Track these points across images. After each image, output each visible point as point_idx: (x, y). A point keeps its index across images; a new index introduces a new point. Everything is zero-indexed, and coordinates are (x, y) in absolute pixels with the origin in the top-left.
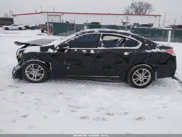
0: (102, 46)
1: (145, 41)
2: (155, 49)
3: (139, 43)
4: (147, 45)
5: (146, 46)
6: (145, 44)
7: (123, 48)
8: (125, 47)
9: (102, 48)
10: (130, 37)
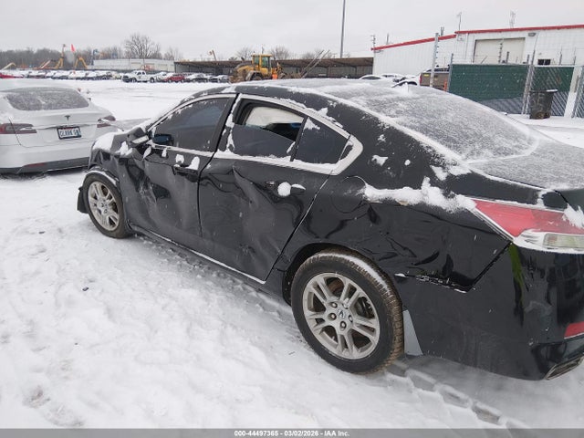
0: (228, 146)
1: (381, 138)
2: (417, 185)
3: (350, 148)
4: (381, 160)
5: (378, 165)
6: (375, 157)
7: (285, 162)
8: (292, 160)
9: (227, 154)
10: (322, 115)
